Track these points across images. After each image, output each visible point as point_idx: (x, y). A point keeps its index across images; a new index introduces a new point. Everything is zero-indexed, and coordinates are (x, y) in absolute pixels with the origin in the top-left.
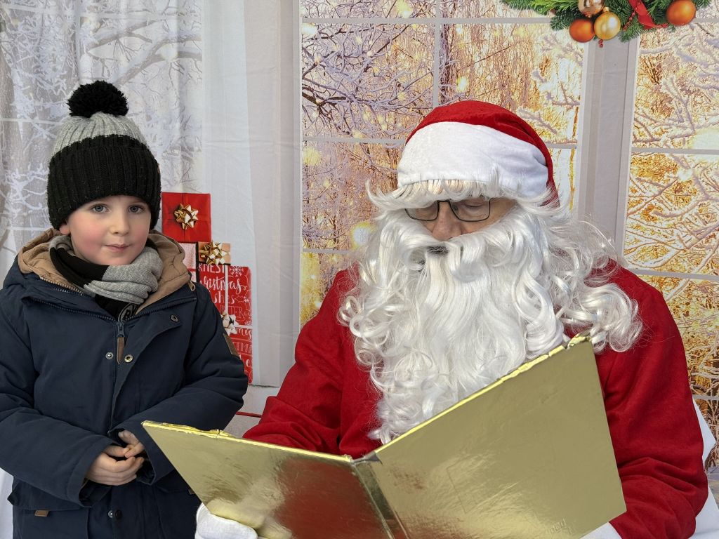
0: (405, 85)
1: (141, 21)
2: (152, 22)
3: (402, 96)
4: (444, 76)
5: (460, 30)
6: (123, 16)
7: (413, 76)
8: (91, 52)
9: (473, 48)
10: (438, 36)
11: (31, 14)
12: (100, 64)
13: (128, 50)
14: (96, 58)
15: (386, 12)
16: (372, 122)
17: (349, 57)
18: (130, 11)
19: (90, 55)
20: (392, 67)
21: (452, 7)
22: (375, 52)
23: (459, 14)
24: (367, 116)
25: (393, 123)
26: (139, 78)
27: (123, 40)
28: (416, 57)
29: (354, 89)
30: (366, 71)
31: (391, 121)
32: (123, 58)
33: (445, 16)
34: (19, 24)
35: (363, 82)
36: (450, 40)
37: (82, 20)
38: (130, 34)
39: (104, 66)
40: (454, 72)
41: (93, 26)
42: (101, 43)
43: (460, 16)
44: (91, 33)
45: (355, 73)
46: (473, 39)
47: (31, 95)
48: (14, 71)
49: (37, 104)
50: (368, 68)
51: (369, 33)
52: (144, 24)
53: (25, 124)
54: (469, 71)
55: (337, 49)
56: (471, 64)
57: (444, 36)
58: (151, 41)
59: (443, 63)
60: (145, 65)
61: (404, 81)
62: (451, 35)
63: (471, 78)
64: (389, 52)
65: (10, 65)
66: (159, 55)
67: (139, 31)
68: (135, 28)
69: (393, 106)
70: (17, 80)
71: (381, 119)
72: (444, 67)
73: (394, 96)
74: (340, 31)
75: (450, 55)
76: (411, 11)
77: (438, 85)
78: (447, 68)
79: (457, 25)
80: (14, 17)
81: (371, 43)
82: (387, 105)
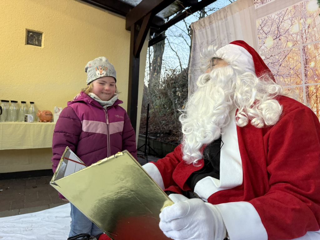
0: (292, 68)
3: (292, 72)
4: (305, 63)
5: (309, 47)
7: (295, 65)
9: (315, 51)
10: (301, 50)
15: (285, 47)
16: (284, 81)
17: (275, 63)
20: (288, 63)
21: (306, 39)
22: (282, 60)
23: (308, 41)
24: (282, 79)
25: (289, 81)
28: (295, 58)
29: (277, 72)
30: (280, 66)
31: (289, 80)
33: (303, 43)
35: (280, 70)
36: (306, 51)
40: (309, 61)
43: (309, 42)
45: (277, 67)
46: (315, 49)
50: (281, 65)
51: (280, 54)
54: (314, 59)
55: (271, 61)
56: (315, 57)
57: (304, 50)
59: (304, 59)
61: (292, 67)
62: (306, 49)
63: (316, 61)
64: (287, 59)
69: (289, 75)
71: (286, 80)
72: (305, 60)
73: (289, 72)
74: (271, 56)
75: (306, 55)
76: (292, 45)
77: (303, 66)
78: (306, 60)
79: (308, 45)
81: (281, 57)
82: (287, 75)
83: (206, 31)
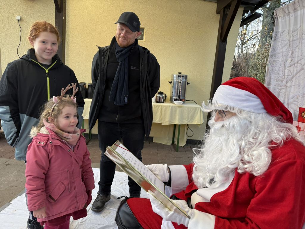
1: (300, 59)
2: (303, 59)
6: (296, 58)
8: (288, 68)
11: (278, 60)
12: (290, 72)
13: (297, 67)
14: (289, 70)
18: (298, 56)
19: (287, 69)
26: (298, 75)
27: (296, 65)
32: (295, 69)
34: (275, 63)
37: (287, 60)
38: (297, 63)
39: (291, 72)
41: (289, 62)
42: (291, 66)
44: (289, 64)
47: (276, 80)
48: (272, 75)
49: (277, 83)
52: (301, 60)
53: (273, 88)
58: (301, 64)
60: (300, 71)
65: (271, 73)
66: (303, 68)
67: (299, 62)
68: (299, 61)
70: (272, 77)
80: (274, 62)
83: (289, 19)
